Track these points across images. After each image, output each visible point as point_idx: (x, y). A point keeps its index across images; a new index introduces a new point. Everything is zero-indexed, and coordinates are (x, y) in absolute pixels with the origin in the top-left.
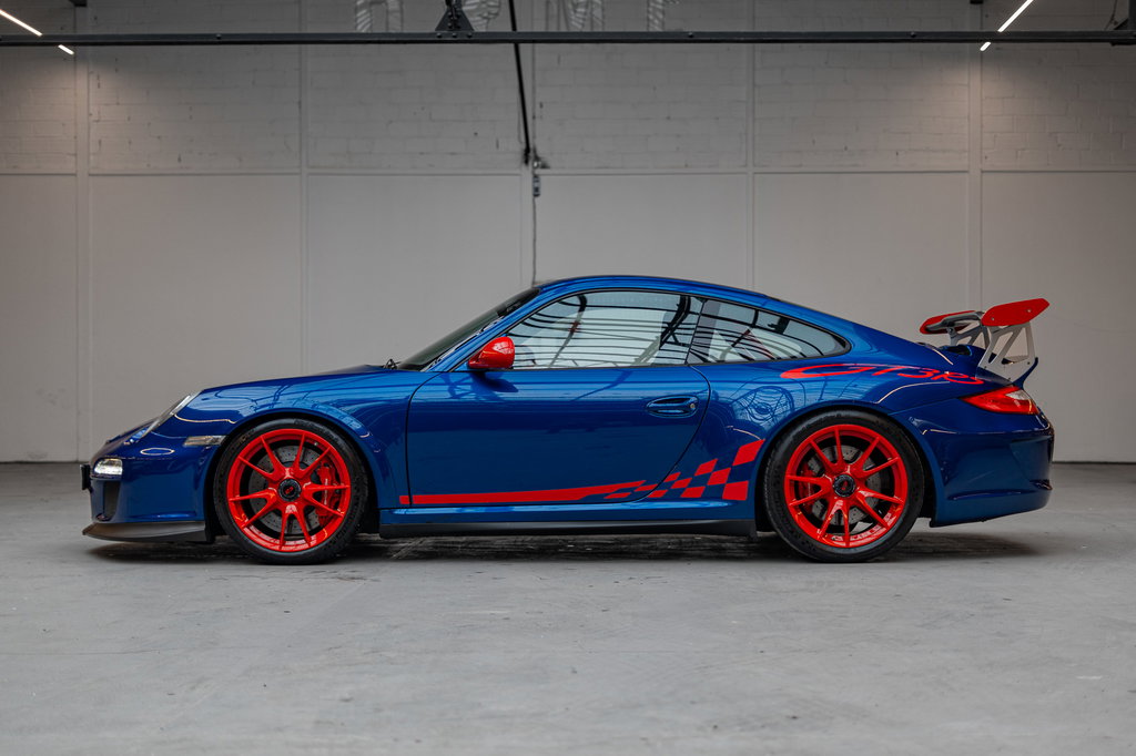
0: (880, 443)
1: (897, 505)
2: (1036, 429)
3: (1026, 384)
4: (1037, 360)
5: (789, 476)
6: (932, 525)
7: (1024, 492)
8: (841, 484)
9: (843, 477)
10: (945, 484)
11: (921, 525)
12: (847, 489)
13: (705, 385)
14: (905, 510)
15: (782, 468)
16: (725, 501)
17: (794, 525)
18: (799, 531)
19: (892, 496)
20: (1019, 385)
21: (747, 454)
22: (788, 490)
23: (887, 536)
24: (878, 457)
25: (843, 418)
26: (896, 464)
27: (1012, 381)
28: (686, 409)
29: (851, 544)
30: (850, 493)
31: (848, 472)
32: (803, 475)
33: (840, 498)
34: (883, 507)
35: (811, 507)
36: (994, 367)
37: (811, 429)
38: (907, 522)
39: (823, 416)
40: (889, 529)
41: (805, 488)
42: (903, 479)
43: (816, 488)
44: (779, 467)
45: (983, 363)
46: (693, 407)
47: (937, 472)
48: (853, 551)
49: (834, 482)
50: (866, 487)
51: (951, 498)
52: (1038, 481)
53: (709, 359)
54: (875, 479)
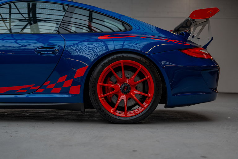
0: (142, 69)
1: (149, 98)
2: (212, 65)
3: (208, 48)
4: (212, 38)
5: (100, 83)
6: (165, 107)
7: (207, 93)
8: (124, 87)
9: (125, 85)
10: (172, 90)
11: (161, 107)
12: (126, 90)
13: (63, 42)
14: (153, 100)
15: (96, 79)
16: (70, 94)
17: (101, 106)
18: (103, 109)
19: (147, 94)
20: (205, 47)
21: (80, 73)
22: (99, 90)
23: (144, 112)
24: (141, 75)
25: (125, 57)
26: (149, 78)
27: (202, 46)
28: (54, 52)
29: (128, 115)
30: (128, 92)
31: (127, 82)
32: (107, 84)
33: (124, 94)
34: (143, 99)
35: (111, 98)
36: (194, 40)
37: (110, 62)
38: (154, 106)
39: (115, 56)
40: (145, 109)
41: (108, 89)
42: (152, 86)
43: (113, 89)
44: (95, 79)
45: (190, 38)
46: (57, 51)
47: (168, 84)
48: (128, 119)
49: (121, 86)
50: (136, 89)
51: (174, 95)
52: (212, 88)
53: (71, 31)
54: (140, 86)
